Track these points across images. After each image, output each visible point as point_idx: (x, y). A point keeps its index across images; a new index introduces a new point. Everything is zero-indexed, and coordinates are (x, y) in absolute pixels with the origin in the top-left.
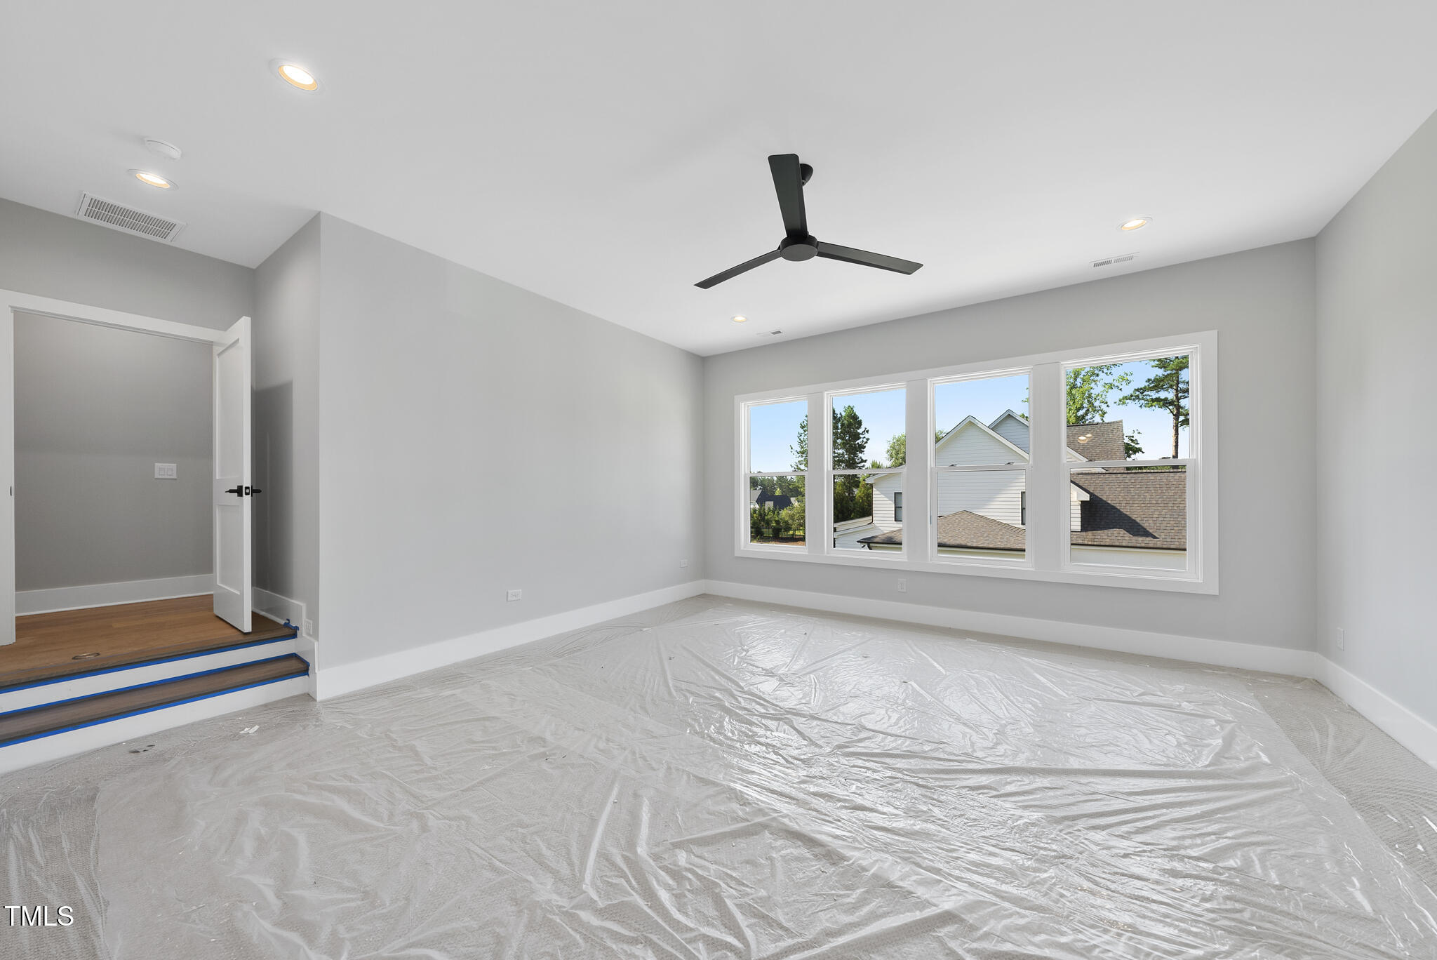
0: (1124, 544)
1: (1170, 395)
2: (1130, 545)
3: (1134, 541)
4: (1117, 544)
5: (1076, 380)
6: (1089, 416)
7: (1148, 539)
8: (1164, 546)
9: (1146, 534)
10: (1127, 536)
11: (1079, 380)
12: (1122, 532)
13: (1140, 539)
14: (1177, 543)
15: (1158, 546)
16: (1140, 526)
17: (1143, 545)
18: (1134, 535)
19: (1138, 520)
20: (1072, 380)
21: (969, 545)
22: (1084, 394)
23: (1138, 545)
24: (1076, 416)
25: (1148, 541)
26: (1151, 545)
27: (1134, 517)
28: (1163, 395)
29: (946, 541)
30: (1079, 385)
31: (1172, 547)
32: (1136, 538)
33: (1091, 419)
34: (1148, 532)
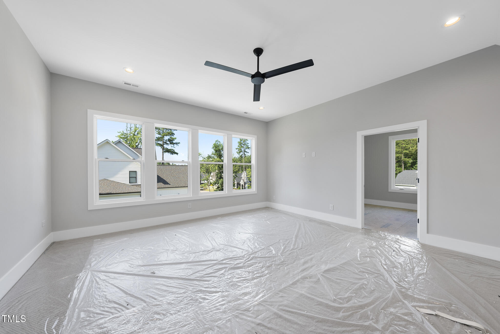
0: (162, 187)
1: (161, 143)
2: (164, 187)
3: (165, 186)
4: (160, 187)
5: (135, 132)
6: (140, 146)
7: (168, 185)
8: (172, 187)
9: (168, 184)
10: (163, 185)
11: (136, 133)
12: (161, 183)
13: (166, 185)
14: (175, 186)
15: (171, 187)
16: (166, 181)
17: (167, 187)
18: (165, 184)
19: (165, 179)
20: (134, 132)
21: (112, 192)
22: (138, 138)
23: (166, 187)
24: (136, 145)
25: (168, 186)
26: (169, 187)
27: (164, 179)
28: (159, 142)
29: (102, 193)
30: (136, 135)
31: (174, 187)
32: (165, 185)
33: (140, 147)
34: (168, 183)
